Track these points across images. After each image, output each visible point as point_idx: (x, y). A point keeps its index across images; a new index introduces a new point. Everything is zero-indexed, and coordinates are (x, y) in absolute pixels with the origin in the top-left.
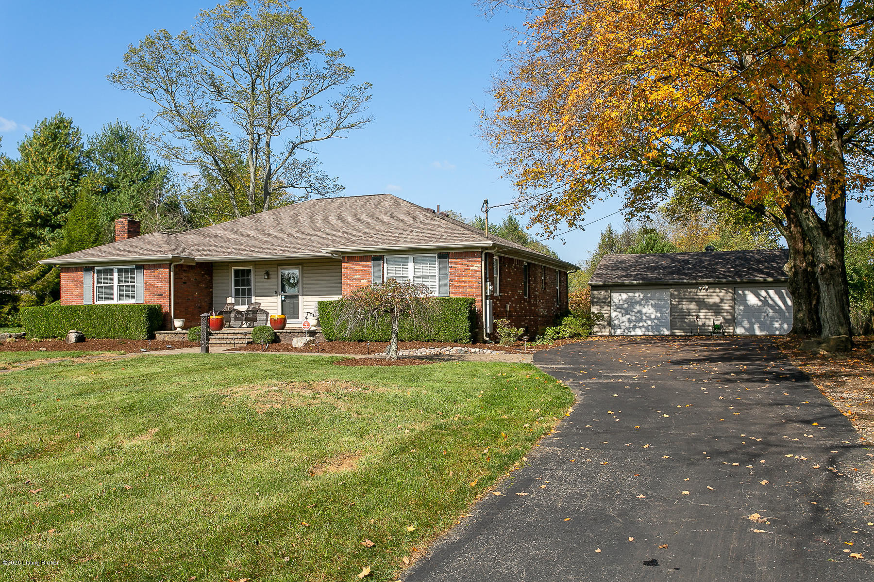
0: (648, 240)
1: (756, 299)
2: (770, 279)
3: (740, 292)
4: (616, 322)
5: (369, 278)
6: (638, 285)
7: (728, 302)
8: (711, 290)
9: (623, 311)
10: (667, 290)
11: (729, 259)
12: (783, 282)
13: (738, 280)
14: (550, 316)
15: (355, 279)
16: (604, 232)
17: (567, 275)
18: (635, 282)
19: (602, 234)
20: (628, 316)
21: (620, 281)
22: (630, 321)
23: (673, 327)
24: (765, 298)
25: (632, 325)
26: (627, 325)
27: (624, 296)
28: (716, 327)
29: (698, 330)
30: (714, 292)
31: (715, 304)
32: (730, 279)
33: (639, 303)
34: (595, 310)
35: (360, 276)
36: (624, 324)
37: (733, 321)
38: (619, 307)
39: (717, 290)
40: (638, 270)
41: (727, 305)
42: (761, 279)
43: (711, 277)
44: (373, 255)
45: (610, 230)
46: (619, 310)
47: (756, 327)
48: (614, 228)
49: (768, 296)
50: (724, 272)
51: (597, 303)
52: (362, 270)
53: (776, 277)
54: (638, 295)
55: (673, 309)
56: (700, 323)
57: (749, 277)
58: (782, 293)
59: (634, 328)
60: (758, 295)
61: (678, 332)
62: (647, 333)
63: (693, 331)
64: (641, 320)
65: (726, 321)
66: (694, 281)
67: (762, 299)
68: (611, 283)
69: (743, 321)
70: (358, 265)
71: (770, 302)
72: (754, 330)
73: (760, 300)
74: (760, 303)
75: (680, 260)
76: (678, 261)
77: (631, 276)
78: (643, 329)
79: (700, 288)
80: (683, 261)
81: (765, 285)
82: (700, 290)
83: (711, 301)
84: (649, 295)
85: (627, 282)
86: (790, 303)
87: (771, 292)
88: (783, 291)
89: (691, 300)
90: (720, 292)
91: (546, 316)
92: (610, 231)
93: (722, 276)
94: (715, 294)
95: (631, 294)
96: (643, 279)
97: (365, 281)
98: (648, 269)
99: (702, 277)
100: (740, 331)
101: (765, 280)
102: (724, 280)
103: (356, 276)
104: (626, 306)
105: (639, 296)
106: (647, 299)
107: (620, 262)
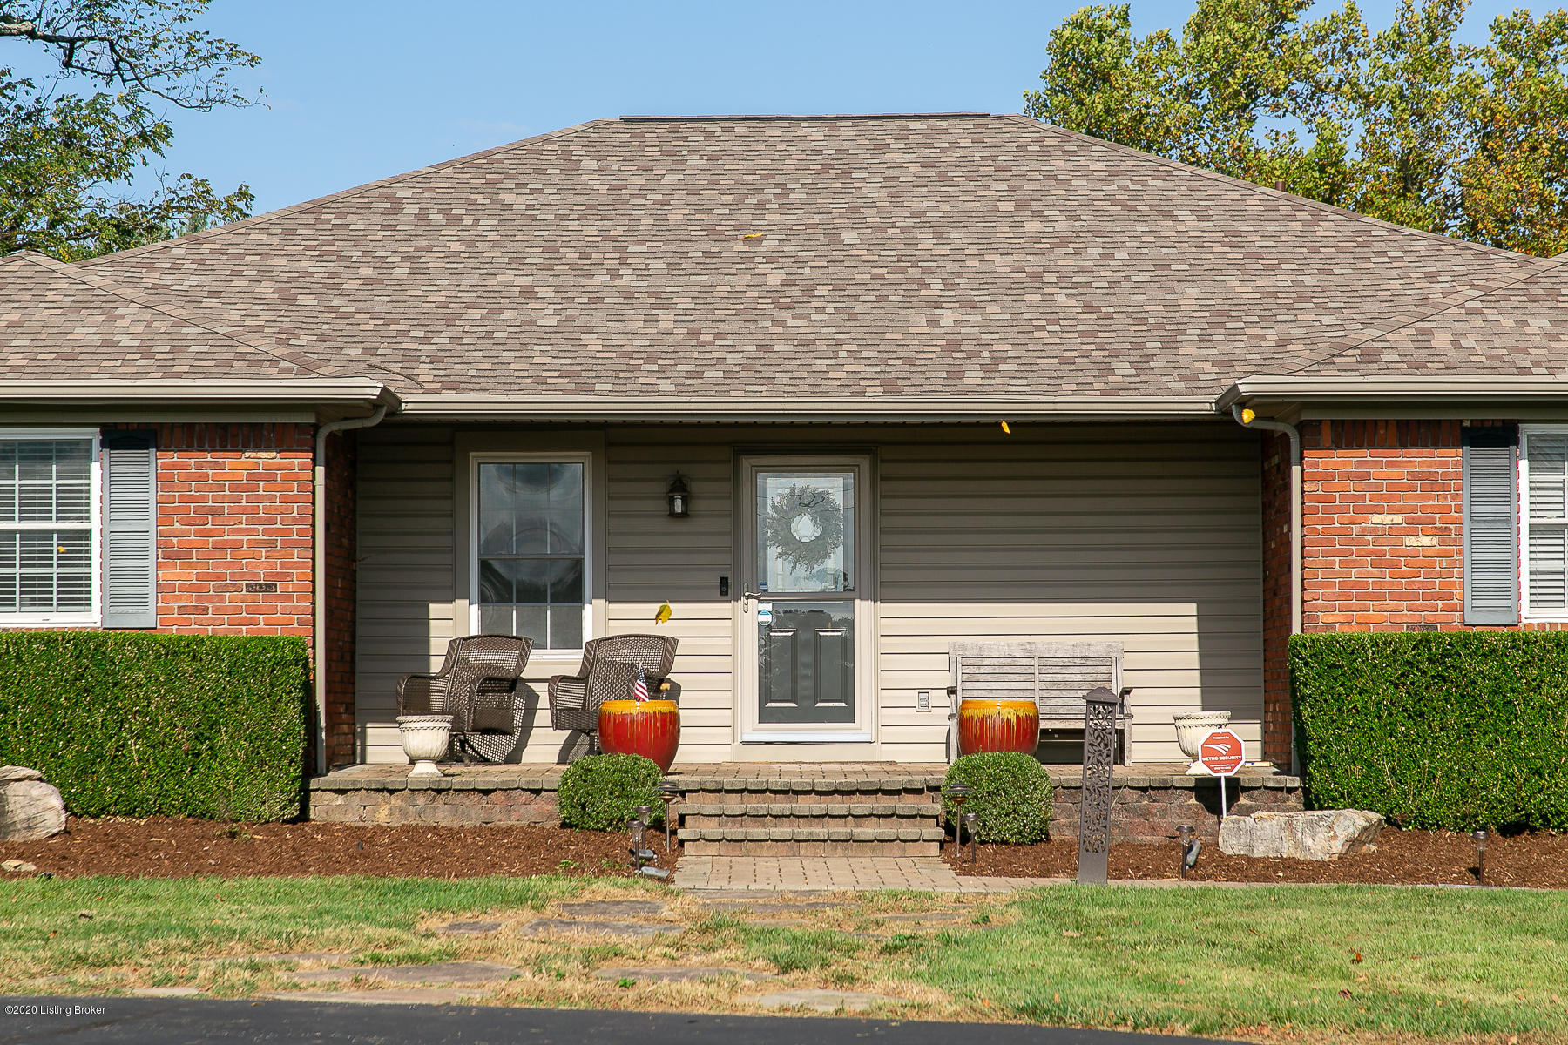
5: (1446, 530)
15: (1374, 531)
35: (1398, 519)
44: (1467, 418)
52: (1412, 489)
70: (1390, 465)
97: (1426, 541)
103: (1376, 519)
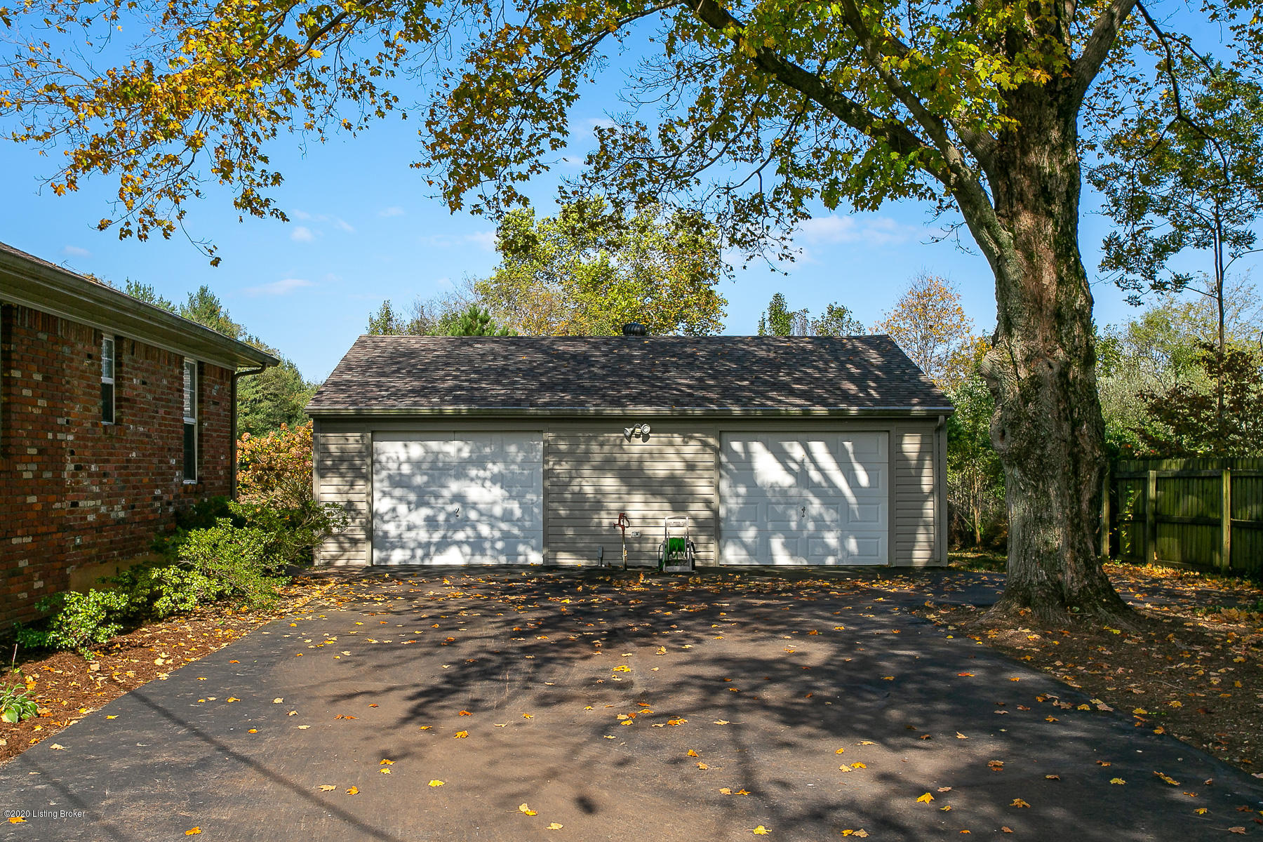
0: (469, 319)
1: (778, 467)
2: (820, 410)
3: (737, 446)
4: (391, 529)
6: (457, 418)
7: (706, 474)
8: (664, 438)
9: (412, 497)
10: (536, 435)
11: (693, 355)
12: (854, 419)
13: (736, 410)
14: (146, 522)
16: (376, 318)
17: (233, 378)
18: (449, 409)
19: (371, 319)
20: (425, 512)
21: (403, 405)
22: (431, 523)
23: (551, 540)
24: (801, 464)
25: (436, 537)
26: (423, 536)
27: (416, 450)
28: (675, 545)
29: (625, 554)
30: (671, 444)
31: (673, 480)
32: (715, 407)
33: (459, 470)
34: (327, 491)
36: (412, 534)
37: (714, 528)
38: (398, 481)
39: (678, 439)
40: (456, 378)
41: (703, 482)
42: (795, 411)
43: (660, 401)
45: (388, 313)
46: (398, 492)
47: (777, 544)
48: (393, 309)
49: (807, 460)
50: (689, 386)
51: (335, 469)
53: (835, 405)
54: (454, 449)
55: (554, 490)
56: (629, 532)
57: (762, 405)
58: (847, 451)
59: (443, 545)
60: (783, 457)
61: (566, 559)
62: (478, 560)
63: (608, 556)
64: (464, 523)
65: (701, 525)
66: (617, 411)
67: (794, 466)
68: (377, 409)
69: (740, 529)
71: (815, 476)
72: (770, 555)
73: (789, 470)
74: (787, 480)
75: (564, 353)
76: (561, 356)
77: (435, 391)
78: (467, 549)
79: (629, 430)
80: (574, 356)
81: (805, 426)
82: (629, 438)
83: (660, 469)
84: (488, 450)
85: (425, 410)
86: (863, 478)
87: (819, 448)
88: (848, 445)
89: (606, 466)
90: (686, 443)
91: (119, 522)
92: (388, 315)
93: (687, 399)
94: (671, 450)
95: (434, 445)
96: (469, 400)
98: (483, 374)
99: (635, 400)
100: (733, 556)
101: (806, 412)
102: (698, 411)
104: (419, 480)
105: (460, 450)
106: (480, 463)
107: (404, 355)
